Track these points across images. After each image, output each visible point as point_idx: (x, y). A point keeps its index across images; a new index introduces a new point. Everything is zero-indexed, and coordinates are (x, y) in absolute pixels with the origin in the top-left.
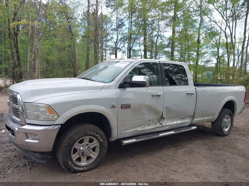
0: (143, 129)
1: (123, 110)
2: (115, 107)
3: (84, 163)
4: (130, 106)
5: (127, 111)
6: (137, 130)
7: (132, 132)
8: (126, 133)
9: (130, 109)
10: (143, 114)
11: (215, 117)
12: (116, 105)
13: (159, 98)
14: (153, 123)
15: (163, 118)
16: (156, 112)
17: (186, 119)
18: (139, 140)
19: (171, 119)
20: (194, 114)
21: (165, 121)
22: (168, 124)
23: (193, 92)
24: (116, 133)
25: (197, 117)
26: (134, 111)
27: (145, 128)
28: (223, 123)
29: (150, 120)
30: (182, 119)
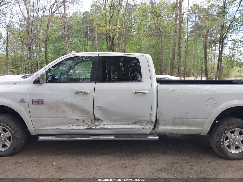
0: (68, 128)
1: (35, 106)
2: (25, 102)
4: (43, 102)
5: (40, 107)
6: (60, 129)
7: (53, 129)
9: (44, 105)
10: (64, 112)
11: (205, 129)
12: (26, 100)
13: (87, 96)
14: (85, 124)
15: (98, 119)
16: (84, 111)
17: (142, 125)
18: (58, 139)
19: (115, 121)
20: (156, 119)
21: (104, 123)
22: (106, 127)
23: (146, 92)
24: (30, 127)
25: (165, 125)
26: (50, 108)
27: (71, 128)
28: (223, 139)
29: (78, 120)
30: (134, 123)
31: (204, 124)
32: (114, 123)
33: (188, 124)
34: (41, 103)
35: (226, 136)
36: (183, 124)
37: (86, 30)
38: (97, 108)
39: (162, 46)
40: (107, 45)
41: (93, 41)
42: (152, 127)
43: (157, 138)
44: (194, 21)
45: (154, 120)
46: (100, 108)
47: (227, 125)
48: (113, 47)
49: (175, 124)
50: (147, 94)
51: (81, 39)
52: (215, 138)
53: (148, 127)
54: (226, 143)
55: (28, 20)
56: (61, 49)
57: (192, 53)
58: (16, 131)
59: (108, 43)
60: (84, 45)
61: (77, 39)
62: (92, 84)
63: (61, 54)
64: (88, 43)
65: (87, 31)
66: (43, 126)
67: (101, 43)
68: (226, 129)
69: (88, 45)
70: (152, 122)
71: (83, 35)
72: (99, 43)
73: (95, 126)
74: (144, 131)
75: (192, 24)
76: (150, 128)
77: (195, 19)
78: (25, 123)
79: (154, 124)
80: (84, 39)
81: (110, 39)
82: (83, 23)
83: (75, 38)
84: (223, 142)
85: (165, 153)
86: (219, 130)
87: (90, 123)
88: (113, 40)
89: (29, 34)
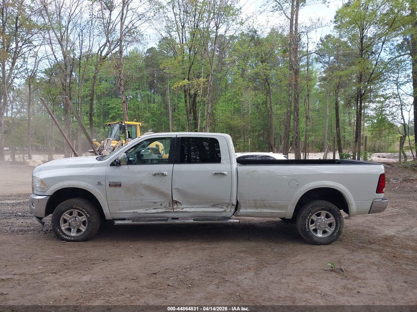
0: (145, 212)
1: (113, 189)
2: (102, 185)
3: (73, 234)
4: (121, 184)
5: (118, 189)
6: (137, 212)
7: (130, 213)
8: (121, 213)
9: (122, 188)
10: (142, 195)
11: (289, 212)
12: (103, 183)
13: (165, 178)
14: (163, 207)
15: (176, 202)
16: (162, 194)
17: (222, 208)
18: (135, 223)
19: (194, 204)
20: (237, 202)
21: (182, 206)
22: (185, 210)
23: (226, 173)
24: (106, 211)
25: (246, 208)
26: (127, 190)
27: (148, 211)
28: (308, 222)
29: (155, 203)
30: (214, 206)
31: (287, 206)
32: (193, 206)
33: (271, 207)
34: (118, 185)
35: (312, 219)
36: (265, 207)
37: (151, 79)
38: (176, 190)
39: (271, 107)
40: (186, 106)
41: (163, 95)
42: (233, 210)
43: (238, 221)
44: (327, 63)
45: (235, 203)
46: (178, 190)
47: (311, 208)
48: (196, 108)
49: (256, 207)
50: (226, 175)
51: (144, 92)
52: (300, 221)
53: (228, 210)
54: (312, 227)
55: (64, 70)
56: (109, 109)
57: (326, 113)
58: (92, 215)
59: (188, 101)
60: (148, 102)
61: (136, 93)
62: (170, 166)
63: (110, 116)
64: (154, 99)
65: (153, 79)
66: (120, 210)
67: (176, 99)
68: (310, 212)
69: (154, 103)
70: (233, 205)
71: (147, 86)
72: (172, 99)
73: (173, 209)
74: (224, 214)
75: (325, 66)
76: (231, 211)
77: (329, 59)
78: (101, 207)
79: (235, 206)
80: (148, 92)
81: (190, 96)
82: (147, 66)
83: (133, 90)
84: (308, 225)
85: (249, 239)
86: (303, 213)
87: (168, 206)
88: (195, 97)
89: (65, 90)
